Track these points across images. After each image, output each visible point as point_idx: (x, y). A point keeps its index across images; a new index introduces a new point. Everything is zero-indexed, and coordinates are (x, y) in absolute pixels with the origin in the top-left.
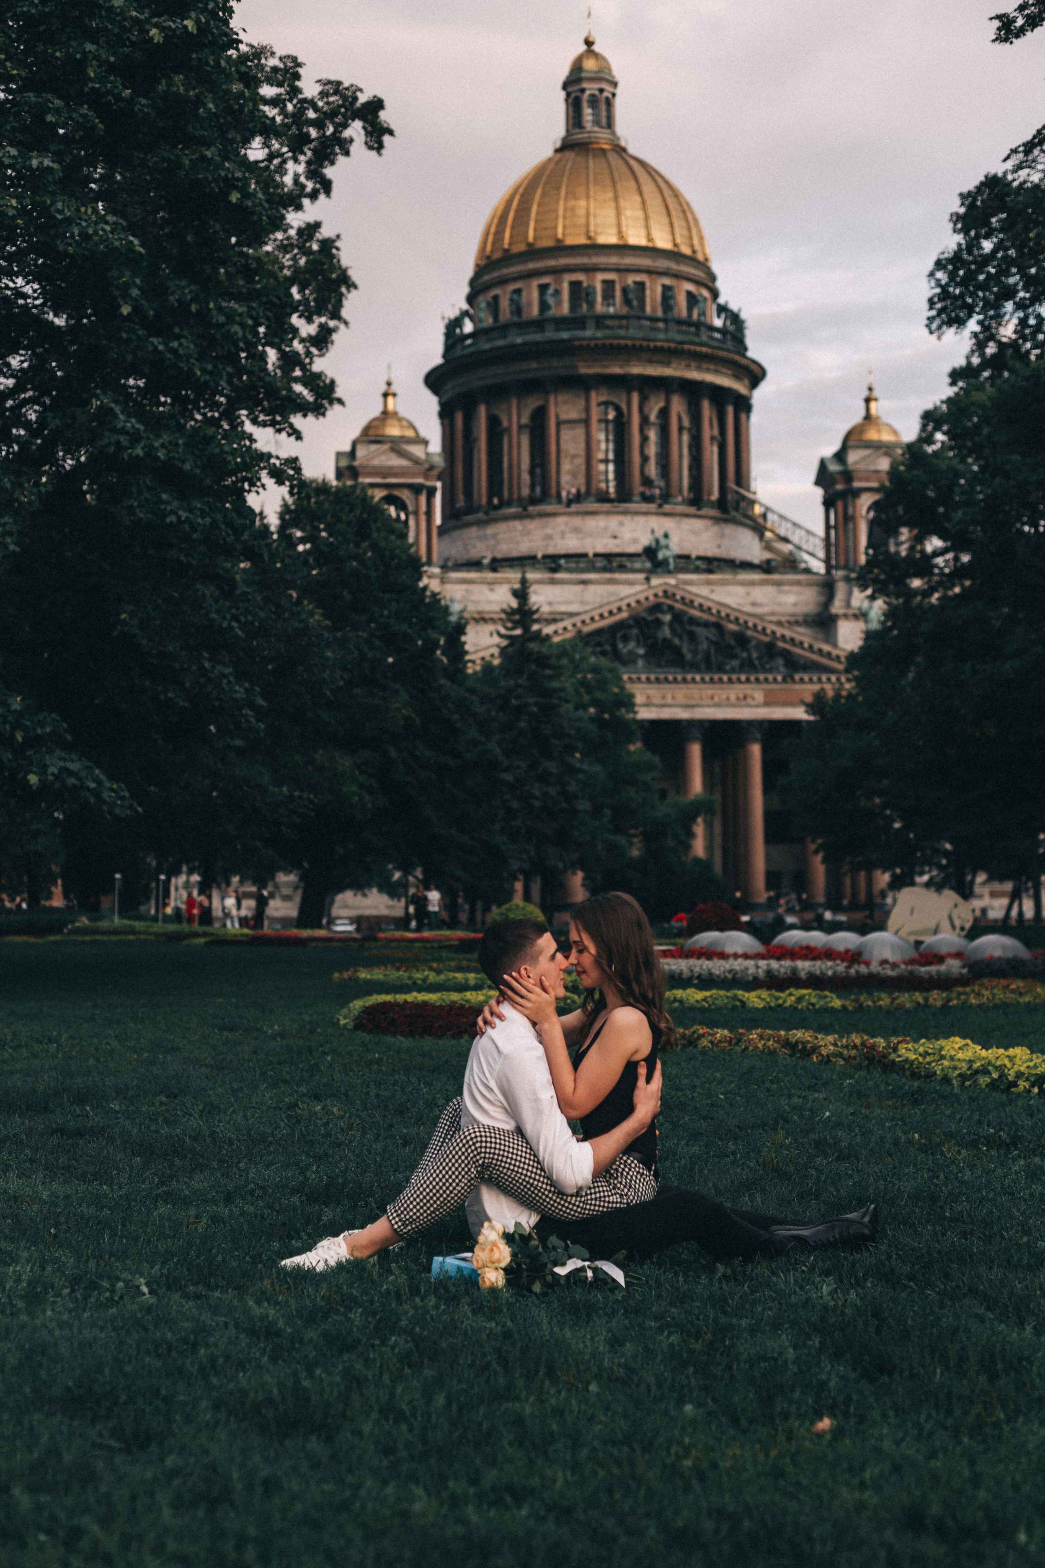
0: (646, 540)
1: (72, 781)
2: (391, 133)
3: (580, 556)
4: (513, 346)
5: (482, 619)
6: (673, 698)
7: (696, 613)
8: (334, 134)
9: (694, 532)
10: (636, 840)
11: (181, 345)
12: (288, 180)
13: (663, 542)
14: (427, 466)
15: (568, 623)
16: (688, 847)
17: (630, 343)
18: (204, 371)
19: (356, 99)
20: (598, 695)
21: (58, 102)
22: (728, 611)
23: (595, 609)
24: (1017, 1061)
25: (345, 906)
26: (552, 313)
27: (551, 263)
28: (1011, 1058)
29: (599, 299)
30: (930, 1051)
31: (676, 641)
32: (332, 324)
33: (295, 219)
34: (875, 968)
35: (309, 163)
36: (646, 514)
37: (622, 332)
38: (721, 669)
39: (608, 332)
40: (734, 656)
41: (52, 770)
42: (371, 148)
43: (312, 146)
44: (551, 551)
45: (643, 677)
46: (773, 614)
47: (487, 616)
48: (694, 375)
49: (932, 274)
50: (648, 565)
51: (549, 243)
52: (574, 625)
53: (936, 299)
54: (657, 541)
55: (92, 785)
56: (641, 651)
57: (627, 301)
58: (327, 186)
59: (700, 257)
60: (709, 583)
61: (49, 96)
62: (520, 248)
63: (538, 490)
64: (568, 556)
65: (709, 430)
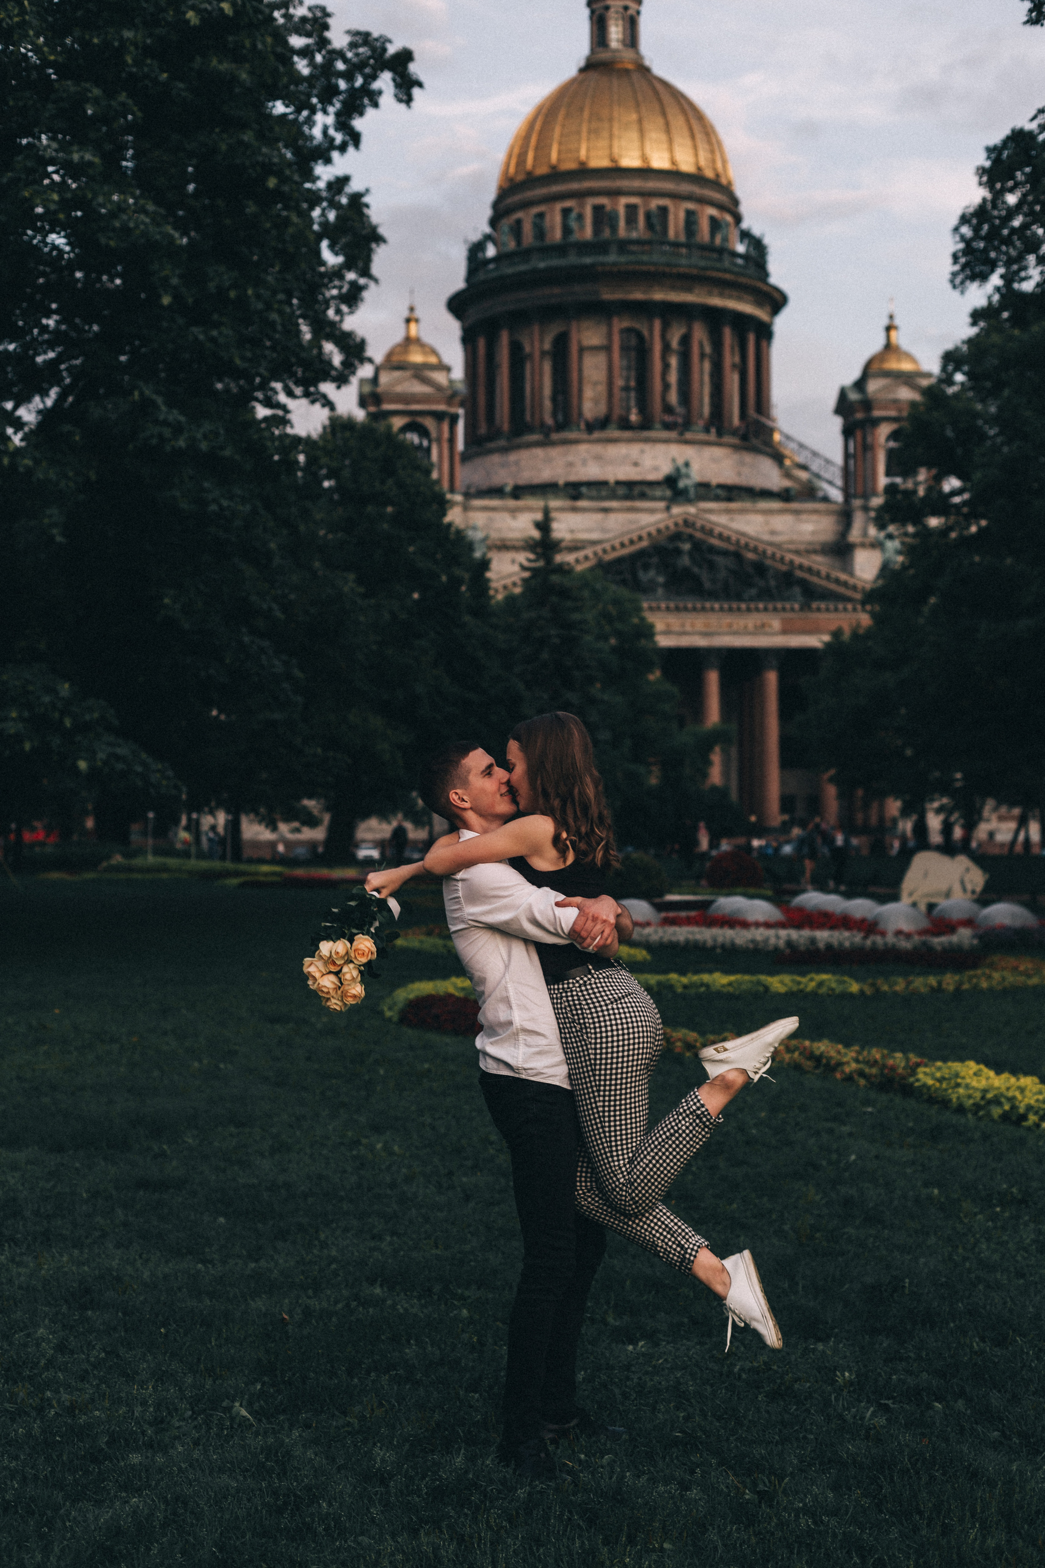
0: (665, 469)
1: (120, 766)
2: (420, 85)
3: (604, 484)
4: (535, 271)
5: (504, 546)
6: (693, 625)
7: (715, 542)
8: (363, 86)
9: (714, 460)
10: (654, 769)
11: (220, 333)
12: (317, 132)
13: (684, 470)
14: (449, 392)
15: (589, 552)
16: (705, 775)
17: (652, 269)
18: (243, 358)
19: (384, 50)
20: (619, 626)
21: (96, 92)
22: (747, 540)
23: (615, 538)
24: (1028, 1093)
25: (370, 830)
26: (576, 236)
27: (575, 186)
28: (1022, 1090)
29: (622, 223)
30: (947, 1076)
31: (696, 570)
32: (362, 281)
33: (324, 173)
34: (890, 939)
35: (338, 114)
36: (667, 441)
37: (645, 258)
38: (739, 598)
39: (632, 258)
40: (751, 585)
41: (101, 756)
42: (400, 100)
43: (341, 97)
44: (573, 478)
45: (663, 605)
46: (791, 542)
47: (509, 543)
48: (717, 301)
49: (956, 229)
50: (668, 493)
51: (571, 165)
52: (595, 554)
53: (960, 254)
54: (678, 470)
55: (139, 769)
56: (661, 579)
57: (650, 225)
58: (355, 138)
59: (724, 181)
60: (728, 511)
61: (88, 85)
62: (542, 170)
63: (560, 417)
64: (590, 484)
65: (730, 358)
